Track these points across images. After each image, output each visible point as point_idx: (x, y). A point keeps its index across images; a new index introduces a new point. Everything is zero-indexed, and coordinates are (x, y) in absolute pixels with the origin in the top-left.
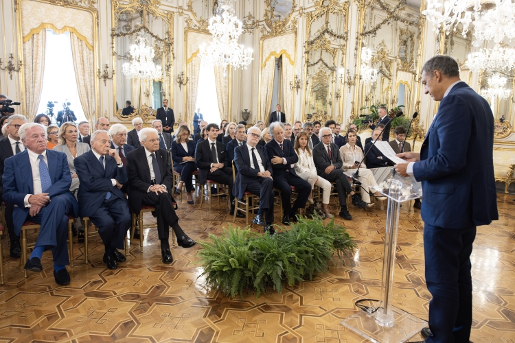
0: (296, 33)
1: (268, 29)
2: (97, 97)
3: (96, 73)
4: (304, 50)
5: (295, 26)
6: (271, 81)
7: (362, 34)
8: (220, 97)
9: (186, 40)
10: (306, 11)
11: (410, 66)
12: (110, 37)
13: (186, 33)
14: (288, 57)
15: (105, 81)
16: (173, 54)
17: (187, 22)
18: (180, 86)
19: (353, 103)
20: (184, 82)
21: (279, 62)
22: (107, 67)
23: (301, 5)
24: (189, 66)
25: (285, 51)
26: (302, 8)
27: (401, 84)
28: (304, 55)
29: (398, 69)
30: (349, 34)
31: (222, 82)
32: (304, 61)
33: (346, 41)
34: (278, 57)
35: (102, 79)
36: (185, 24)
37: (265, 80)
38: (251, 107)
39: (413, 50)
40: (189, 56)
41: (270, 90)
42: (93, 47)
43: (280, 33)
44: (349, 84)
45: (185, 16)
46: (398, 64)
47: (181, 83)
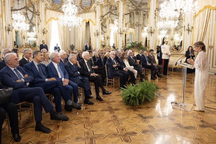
0: (96, 12)
1: (82, 10)
2: (5, 40)
3: (4, 28)
4: (100, 20)
5: (95, 9)
6: (84, 32)
7: (125, 14)
8: (61, 39)
9: (45, 13)
10: (100, 3)
11: (133, 26)
12: (10, 11)
13: (45, 10)
14: (92, 22)
15: (8, 32)
16: (40, 20)
17: (46, 5)
18: (43, 34)
19: (123, 41)
20: (45, 33)
21: (88, 24)
22: (9, 25)
23: (98, 1)
24: (47, 25)
25: (90, 20)
26: (98, 2)
27: (130, 33)
28: (100, 21)
29: (129, 27)
30: (119, 14)
31: (62, 32)
32: (100, 24)
33: (119, 16)
34: (87, 22)
35: (7, 31)
36: (45, 6)
37: (81, 32)
38: (75, 43)
39: (134, 19)
40: (47, 21)
41: (84, 36)
42: (2, 16)
43: (88, 12)
44: (121, 34)
45: (45, 2)
46: (129, 25)
47: (44, 33)
